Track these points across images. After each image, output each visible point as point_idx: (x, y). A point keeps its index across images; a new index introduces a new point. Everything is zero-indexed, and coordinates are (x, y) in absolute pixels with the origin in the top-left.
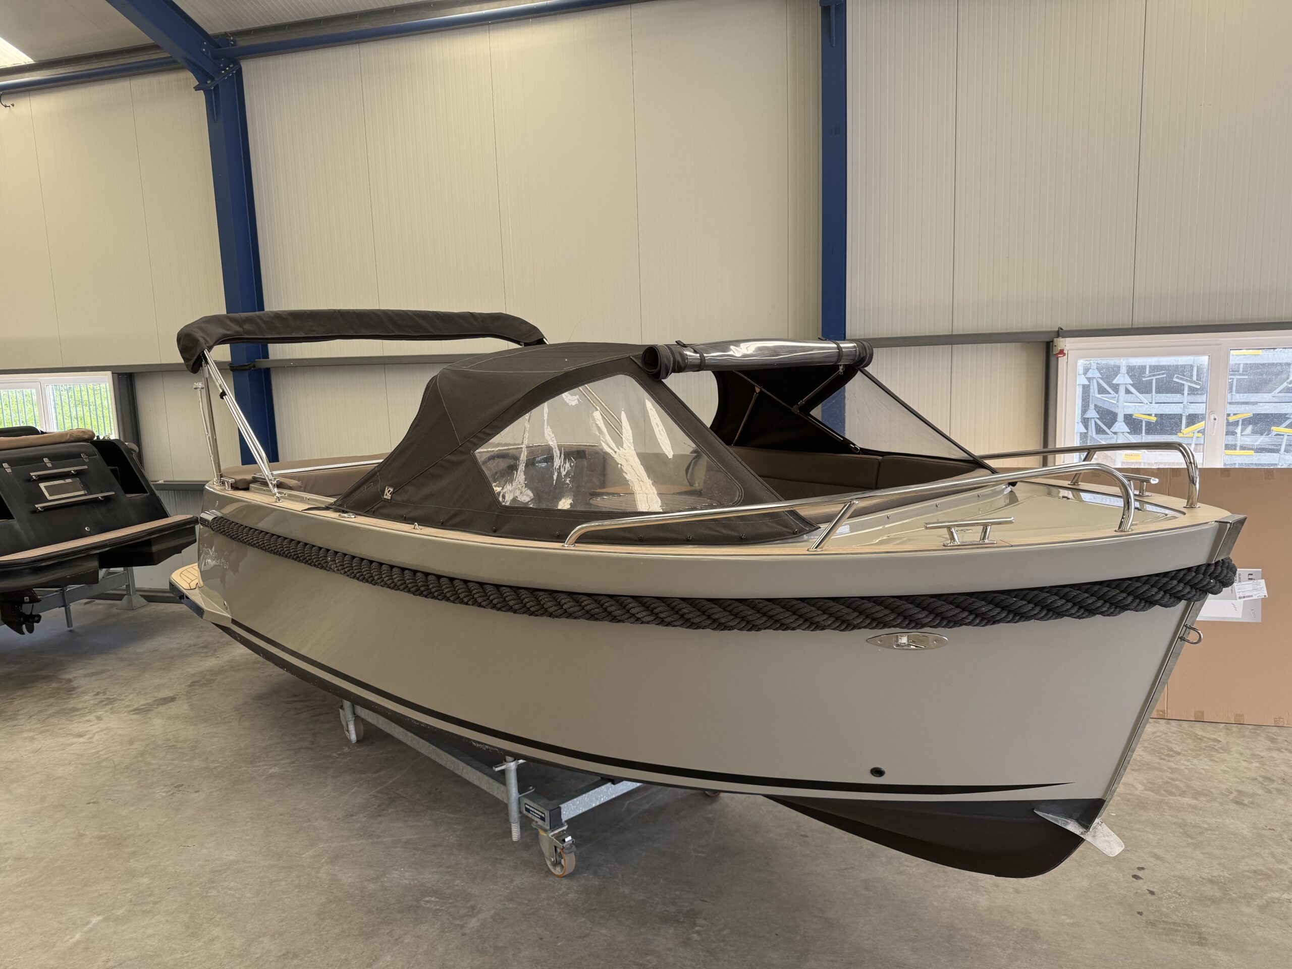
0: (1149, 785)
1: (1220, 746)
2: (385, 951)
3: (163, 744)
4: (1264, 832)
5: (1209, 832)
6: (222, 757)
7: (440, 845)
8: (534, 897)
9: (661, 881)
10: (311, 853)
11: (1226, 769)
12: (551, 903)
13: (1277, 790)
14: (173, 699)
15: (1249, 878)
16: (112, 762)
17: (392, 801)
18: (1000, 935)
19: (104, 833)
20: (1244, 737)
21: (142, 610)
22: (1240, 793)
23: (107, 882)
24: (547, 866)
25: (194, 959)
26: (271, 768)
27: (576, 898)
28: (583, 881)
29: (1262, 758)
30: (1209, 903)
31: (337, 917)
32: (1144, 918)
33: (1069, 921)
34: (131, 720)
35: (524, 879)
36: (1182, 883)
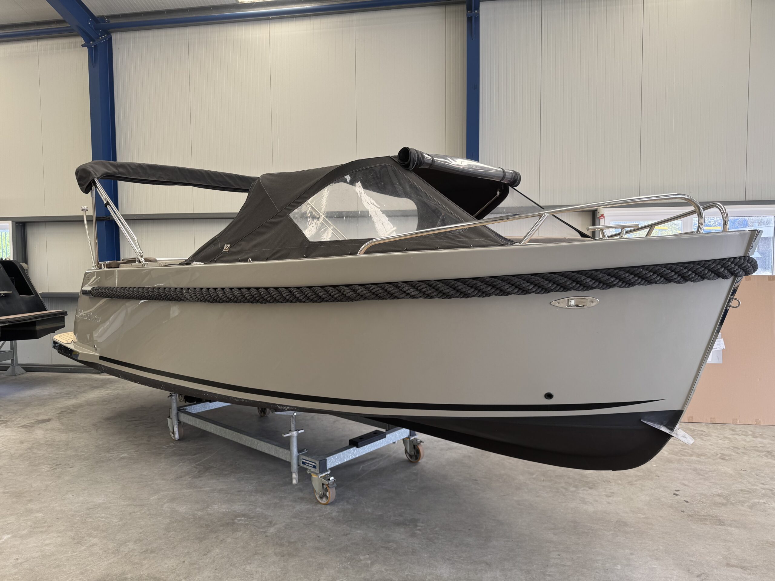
0: (671, 452)
1: (705, 433)
2: (215, 547)
3: (44, 443)
4: (741, 472)
5: (711, 473)
6: (87, 449)
7: (243, 491)
8: (310, 516)
9: (391, 505)
10: (156, 497)
11: (712, 444)
12: (321, 518)
13: (743, 453)
14: (49, 420)
15: (739, 493)
16: (9, 453)
17: (207, 469)
18: (605, 525)
19: (7, 490)
20: (717, 429)
21: (22, 376)
22: (723, 454)
23: (13, 516)
24: (316, 498)
25: (80, 556)
26: (122, 454)
27: (338, 515)
28: (340, 507)
29: (730, 438)
30: (720, 505)
31: (178, 530)
32: (686, 514)
33: (643, 516)
34: (20, 431)
35: (303, 507)
36: (703, 497)
